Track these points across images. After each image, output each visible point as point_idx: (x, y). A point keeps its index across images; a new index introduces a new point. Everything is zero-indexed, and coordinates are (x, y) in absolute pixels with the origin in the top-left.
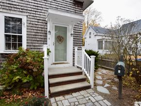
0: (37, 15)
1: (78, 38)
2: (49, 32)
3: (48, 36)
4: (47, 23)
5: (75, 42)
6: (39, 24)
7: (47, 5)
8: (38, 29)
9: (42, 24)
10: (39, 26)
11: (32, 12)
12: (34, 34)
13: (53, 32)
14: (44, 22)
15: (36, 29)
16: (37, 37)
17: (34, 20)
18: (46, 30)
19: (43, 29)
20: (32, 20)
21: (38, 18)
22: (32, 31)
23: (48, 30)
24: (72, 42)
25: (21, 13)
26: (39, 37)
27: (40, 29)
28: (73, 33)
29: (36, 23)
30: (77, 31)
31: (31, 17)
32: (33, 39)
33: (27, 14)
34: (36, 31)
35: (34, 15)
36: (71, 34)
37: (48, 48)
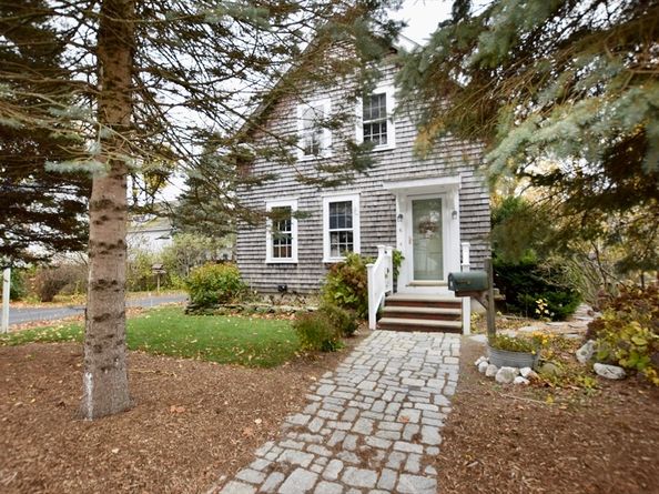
0: (376, 189)
1: (474, 219)
2: (401, 216)
3: (399, 225)
4: (394, 200)
5: (467, 231)
6: (380, 203)
7: (393, 162)
8: (380, 214)
9: (385, 203)
10: (381, 208)
11: (368, 184)
12: (371, 224)
13: (409, 216)
14: (388, 198)
15: (375, 214)
16: (377, 229)
17: (370, 199)
18: (393, 213)
19: (388, 213)
20: (368, 199)
21: (378, 193)
22: (369, 219)
23: (398, 213)
24: (458, 231)
25: (351, 192)
26: (381, 229)
27: (383, 213)
28: (457, 209)
29: (375, 204)
30: (471, 203)
31: (366, 194)
32: (371, 235)
33: (360, 190)
34: (375, 219)
35: (371, 189)
36: (454, 213)
37: (399, 249)
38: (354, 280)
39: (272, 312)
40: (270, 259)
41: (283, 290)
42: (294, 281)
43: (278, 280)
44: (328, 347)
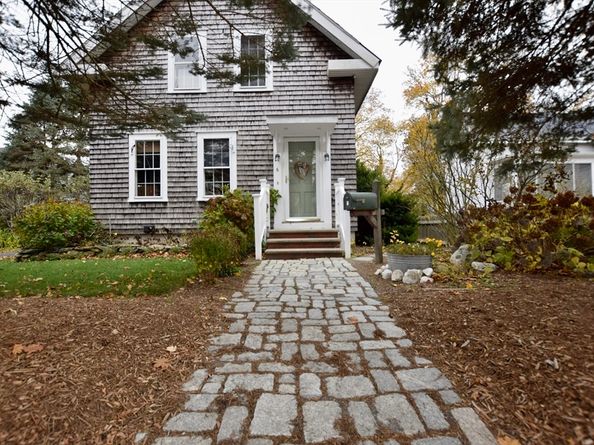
0: (254, 128)
1: (343, 162)
2: (278, 156)
3: (276, 164)
4: (271, 140)
5: (337, 172)
6: (258, 143)
7: (271, 103)
8: (257, 153)
9: (263, 143)
10: (259, 148)
11: (246, 124)
12: (248, 163)
13: (285, 156)
14: (266, 138)
15: (253, 153)
16: (254, 168)
17: (248, 138)
18: (270, 153)
19: (266, 153)
20: (245, 138)
21: (255, 133)
22: (246, 158)
23: (275, 153)
24: (330, 172)
25: (227, 130)
26: (259, 168)
27: (260, 153)
28: (329, 152)
29: (253, 143)
30: (341, 147)
31: (243, 133)
32: (248, 173)
33: (237, 129)
34: (252, 158)
35: (249, 128)
36: (326, 156)
37: (276, 188)
38: (237, 213)
39: (140, 252)
40: (133, 197)
41: (150, 231)
42: (163, 221)
43: (144, 220)
44: (226, 273)
